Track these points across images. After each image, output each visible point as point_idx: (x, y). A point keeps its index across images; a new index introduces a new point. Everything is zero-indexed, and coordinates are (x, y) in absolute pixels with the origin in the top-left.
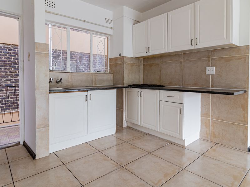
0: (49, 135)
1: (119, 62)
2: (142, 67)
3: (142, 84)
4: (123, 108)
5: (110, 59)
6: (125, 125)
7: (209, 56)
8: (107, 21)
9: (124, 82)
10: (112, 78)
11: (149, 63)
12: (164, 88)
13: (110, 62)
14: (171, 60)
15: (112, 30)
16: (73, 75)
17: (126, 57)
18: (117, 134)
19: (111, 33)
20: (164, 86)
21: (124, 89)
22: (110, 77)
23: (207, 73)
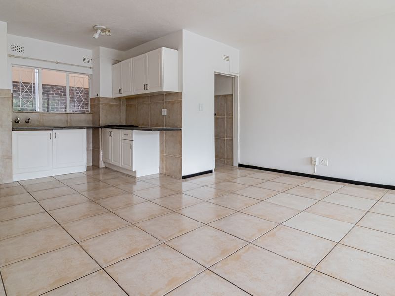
0: (12, 165)
1: (96, 102)
2: (125, 107)
3: (125, 124)
4: (99, 149)
5: (91, 99)
6: (102, 165)
7: (163, 100)
8: (85, 60)
9: (100, 122)
10: (91, 118)
11: (130, 103)
12: (138, 128)
13: (91, 102)
14: (143, 102)
15: (91, 69)
16: (45, 116)
17: (102, 98)
18: (88, 172)
19: (91, 73)
20: (138, 127)
21: (100, 129)
22: (90, 117)
23: (163, 115)
